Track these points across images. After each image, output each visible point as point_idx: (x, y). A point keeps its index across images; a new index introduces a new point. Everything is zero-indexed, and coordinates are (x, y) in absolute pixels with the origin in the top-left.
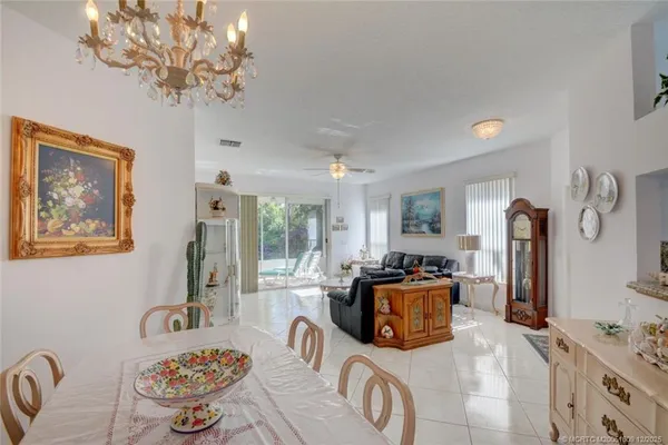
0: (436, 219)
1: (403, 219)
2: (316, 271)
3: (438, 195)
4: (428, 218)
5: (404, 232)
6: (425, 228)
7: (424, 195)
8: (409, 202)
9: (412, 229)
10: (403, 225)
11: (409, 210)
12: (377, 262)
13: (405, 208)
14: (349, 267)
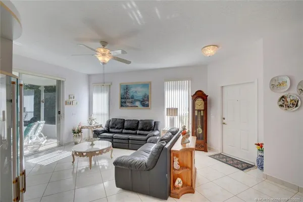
0: (146, 99)
1: (121, 98)
2: (40, 136)
3: (147, 85)
4: (140, 98)
5: (122, 106)
6: (138, 104)
7: (137, 85)
8: (126, 89)
9: (128, 104)
10: (121, 102)
11: (126, 93)
12: (101, 126)
13: (123, 92)
14: (79, 131)
